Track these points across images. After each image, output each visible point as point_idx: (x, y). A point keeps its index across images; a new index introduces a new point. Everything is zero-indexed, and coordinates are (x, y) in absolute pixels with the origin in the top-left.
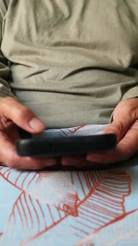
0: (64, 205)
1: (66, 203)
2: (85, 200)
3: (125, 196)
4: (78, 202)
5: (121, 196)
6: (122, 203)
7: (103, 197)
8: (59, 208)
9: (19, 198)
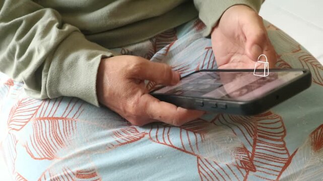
0: (241, 161)
1: (242, 159)
2: (254, 150)
3: (283, 137)
4: (250, 154)
5: (280, 138)
6: (284, 145)
7: (268, 143)
8: (238, 167)
9: (199, 165)
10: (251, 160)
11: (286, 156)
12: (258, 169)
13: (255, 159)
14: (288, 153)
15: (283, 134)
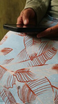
0: (32, 56)
2: (38, 56)
4: (36, 56)
5: (48, 59)
8: (30, 57)
9: (23, 50)
10: (34, 58)
11: (43, 64)
12: (33, 60)
13: (35, 58)
14: (44, 63)
15: (50, 58)
